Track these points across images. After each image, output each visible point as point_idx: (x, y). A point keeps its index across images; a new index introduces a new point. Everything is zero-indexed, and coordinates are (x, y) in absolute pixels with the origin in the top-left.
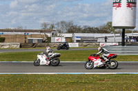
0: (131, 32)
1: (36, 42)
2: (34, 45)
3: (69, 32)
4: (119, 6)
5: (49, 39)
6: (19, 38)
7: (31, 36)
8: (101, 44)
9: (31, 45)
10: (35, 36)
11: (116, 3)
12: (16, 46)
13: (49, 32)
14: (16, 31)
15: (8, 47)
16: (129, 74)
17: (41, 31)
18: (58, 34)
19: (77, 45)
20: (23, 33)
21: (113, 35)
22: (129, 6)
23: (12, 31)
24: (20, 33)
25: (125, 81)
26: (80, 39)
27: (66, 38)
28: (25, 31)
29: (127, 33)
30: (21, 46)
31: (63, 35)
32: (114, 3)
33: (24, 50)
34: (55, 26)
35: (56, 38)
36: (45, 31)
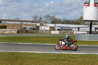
0: (96, 24)
1: (29, 29)
2: (27, 32)
3: (52, 23)
4: (89, 6)
5: (38, 27)
6: (17, 26)
7: (25, 25)
8: (75, 32)
9: (25, 31)
10: (28, 25)
11: (86, 3)
12: (14, 31)
13: (38, 22)
14: (14, 21)
15: (9, 32)
16: (94, 55)
17: (33, 22)
18: (45, 24)
19: (57, 32)
20: (20, 23)
21: (84, 26)
22: (95, 6)
23: (12, 21)
24: (17, 23)
25: (91, 60)
26: (60, 28)
27: (50, 27)
28: (21, 21)
29: (94, 25)
30: (18, 32)
31: (48, 25)
32: (85, 3)
33: (20, 35)
34: (43, 18)
35: (43, 27)
36: (35, 22)
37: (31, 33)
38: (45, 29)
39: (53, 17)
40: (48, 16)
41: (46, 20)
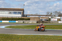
2: (43, 22)
3: (59, 16)
5: (50, 19)
6: (36, 18)
7: (42, 18)
10: (44, 18)
12: (35, 22)
13: (50, 16)
14: (35, 15)
15: (31, 22)
17: (46, 16)
18: (54, 17)
20: (38, 16)
23: (33, 15)
24: (37, 16)
27: (58, 19)
28: (39, 15)
30: (37, 22)
31: (56, 17)
33: (38, 24)
34: (53, 13)
35: (53, 19)
36: (48, 16)
37: (45, 23)
38: (55, 20)
39: (59, 12)
40: (56, 12)
41: (55, 15)
